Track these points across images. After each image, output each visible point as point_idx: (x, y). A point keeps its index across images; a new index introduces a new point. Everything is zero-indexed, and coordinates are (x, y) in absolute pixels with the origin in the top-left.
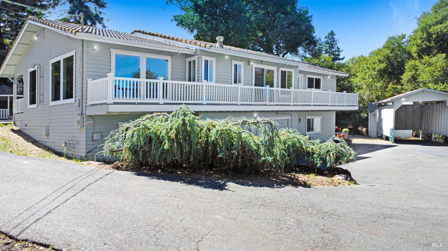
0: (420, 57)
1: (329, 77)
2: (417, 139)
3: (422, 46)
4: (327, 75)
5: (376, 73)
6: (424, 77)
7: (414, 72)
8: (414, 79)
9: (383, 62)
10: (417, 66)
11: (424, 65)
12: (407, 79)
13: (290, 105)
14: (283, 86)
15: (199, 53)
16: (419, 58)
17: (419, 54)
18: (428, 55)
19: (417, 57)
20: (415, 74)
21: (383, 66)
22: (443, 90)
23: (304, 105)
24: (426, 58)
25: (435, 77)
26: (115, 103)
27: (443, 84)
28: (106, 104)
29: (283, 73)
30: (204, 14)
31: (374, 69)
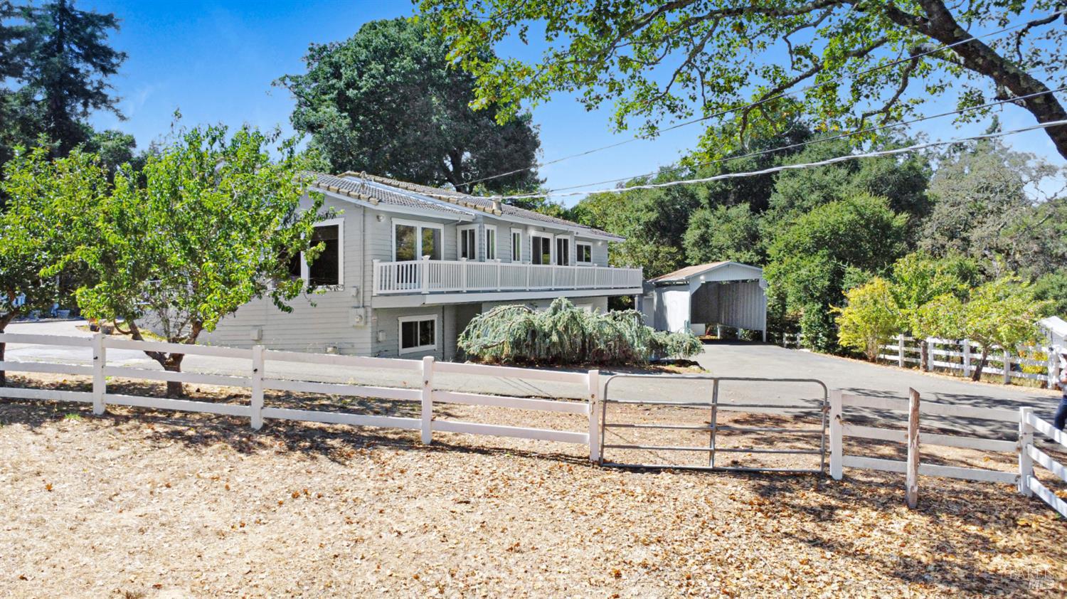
0: (713, 207)
1: (600, 243)
2: (714, 337)
3: (715, 188)
4: (598, 240)
5: (641, 227)
6: (720, 238)
7: (703, 229)
8: (704, 241)
9: (652, 210)
10: (708, 220)
11: (719, 219)
12: (692, 241)
13: (573, 289)
14: (560, 263)
15: (481, 220)
16: (711, 208)
17: (710, 200)
18: (724, 204)
19: (708, 206)
20: (706, 232)
21: (653, 216)
22: (748, 260)
23: (587, 289)
24: (722, 208)
25: (736, 241)
26: (431, 293)
27: (749, 251)
28: (419, 293)
29: (559, 241)
30: (359, 115)
31: (638, 220)
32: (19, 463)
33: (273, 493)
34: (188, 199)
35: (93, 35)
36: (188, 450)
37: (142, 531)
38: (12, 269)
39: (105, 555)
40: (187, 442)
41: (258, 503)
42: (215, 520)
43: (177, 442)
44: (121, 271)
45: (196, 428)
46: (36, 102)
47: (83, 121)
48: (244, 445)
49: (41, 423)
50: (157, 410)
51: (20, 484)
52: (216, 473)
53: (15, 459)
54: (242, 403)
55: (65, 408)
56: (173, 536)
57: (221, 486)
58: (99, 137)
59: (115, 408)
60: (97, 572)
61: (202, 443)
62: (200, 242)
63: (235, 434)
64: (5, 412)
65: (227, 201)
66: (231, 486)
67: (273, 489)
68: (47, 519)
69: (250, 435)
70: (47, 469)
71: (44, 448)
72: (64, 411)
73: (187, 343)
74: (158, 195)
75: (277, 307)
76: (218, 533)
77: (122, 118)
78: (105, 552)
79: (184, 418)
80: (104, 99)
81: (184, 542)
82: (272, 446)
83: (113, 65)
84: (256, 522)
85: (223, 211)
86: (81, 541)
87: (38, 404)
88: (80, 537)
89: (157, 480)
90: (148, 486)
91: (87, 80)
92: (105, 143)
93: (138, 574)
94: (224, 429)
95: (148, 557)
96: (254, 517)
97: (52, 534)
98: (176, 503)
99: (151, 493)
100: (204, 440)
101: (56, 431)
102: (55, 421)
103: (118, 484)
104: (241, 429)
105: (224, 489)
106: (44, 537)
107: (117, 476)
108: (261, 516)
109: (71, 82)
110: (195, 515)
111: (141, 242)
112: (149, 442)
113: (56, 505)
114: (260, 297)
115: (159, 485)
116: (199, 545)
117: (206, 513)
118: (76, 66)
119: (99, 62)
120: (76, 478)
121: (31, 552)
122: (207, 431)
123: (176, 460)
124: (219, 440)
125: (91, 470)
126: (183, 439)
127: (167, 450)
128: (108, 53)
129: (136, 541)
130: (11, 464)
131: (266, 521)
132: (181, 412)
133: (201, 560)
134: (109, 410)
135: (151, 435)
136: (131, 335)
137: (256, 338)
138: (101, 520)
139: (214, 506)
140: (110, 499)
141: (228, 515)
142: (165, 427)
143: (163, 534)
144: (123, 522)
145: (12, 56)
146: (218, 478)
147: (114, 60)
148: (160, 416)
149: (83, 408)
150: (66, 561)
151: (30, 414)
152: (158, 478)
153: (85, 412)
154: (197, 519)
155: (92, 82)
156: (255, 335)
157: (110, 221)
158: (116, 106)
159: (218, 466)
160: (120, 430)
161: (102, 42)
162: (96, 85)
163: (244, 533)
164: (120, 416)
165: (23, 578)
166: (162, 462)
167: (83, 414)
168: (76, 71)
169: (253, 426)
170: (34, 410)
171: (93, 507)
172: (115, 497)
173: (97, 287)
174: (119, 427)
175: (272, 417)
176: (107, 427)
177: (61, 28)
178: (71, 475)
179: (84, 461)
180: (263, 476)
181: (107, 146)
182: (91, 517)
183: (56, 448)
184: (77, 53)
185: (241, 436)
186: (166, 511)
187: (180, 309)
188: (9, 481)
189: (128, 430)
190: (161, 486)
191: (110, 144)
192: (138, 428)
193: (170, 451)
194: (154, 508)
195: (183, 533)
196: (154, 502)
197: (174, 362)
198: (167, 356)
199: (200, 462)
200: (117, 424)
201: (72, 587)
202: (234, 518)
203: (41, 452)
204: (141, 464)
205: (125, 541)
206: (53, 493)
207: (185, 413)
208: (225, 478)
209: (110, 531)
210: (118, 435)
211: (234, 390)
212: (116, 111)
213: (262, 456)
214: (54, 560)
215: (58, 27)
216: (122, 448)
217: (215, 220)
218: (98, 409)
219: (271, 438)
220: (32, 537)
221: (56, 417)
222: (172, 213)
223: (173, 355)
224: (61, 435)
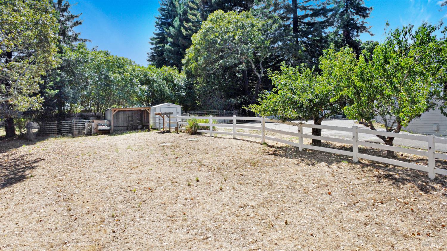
32: (320, 180)
33: (439, 219)
34: (393, 62)
35: (359, 4)
36: (394, 185)
37: (366, 225)
38: (321, 99)
39: (346, 233)
40: (394, 181)
41: (429, 223)
42: (404, 227)
43: (389, 180)
44: (363, 98)
45: (399, 174)
46: (340, 35)
47: (358, 39)
48: (423, 187)
49: (332, 163)
50: (381, 163)
51: (320, 189)
52: (407, 200)
53: (319, 178)
54: (425, 164)
55: (342, 158)
56: (380, 231)
57: (409, 208)
58: (364, 44)
59: (362, 160)
60: (342, 241)
61: (401, 182)
62: (399, 83)
63: (419, 180)
64: (320, 157)
65: (411, 61)
66: (414, 209)
67: (439, 216)
68: (326, 209)
69: (427, 182)
70: (331, 185)
71: (331, 175)
72: (341, 159)
73: (395, 132)
74: (378, 62)
75: (443, 114)
76: (404, 236)
77: (372, 35)
78: (348, 231)
79: (394, 168)
80: (364, 28)
81: (385, 236)
82: (440, 190)
83: (367, 14)
84: (427, 235)
85: (410, 67)
86: (338, 223)
87: (332, 154)
88: (338, 221)
89: (377, 199)
90: (372, 201)
91: (357, 22)
92: (367, 46)
93: (360, 248)
94: (414, 176)
95: (366, 240)
96: (426, 231)
97: (327, 216)
98: (385, 213)
99: (373, 205)
100: (403, 181)
101: (337, 168)
102: (337, 163)
103: (359, 197)
104: (423, 178)
105: (410, 210)
106: (324, 217)
107: (359, 193)
108: (431, 231)
109: (352, 24)
110: (393, 221)
111: (371, 85)
112: (376, 178)
113: (331, 202)
114: (434, 110)
115: (377, 202)
116: (392, 239)
117: (399, 222)
118: (353, 17)
119: (361, 14)
120: (342, 191)
121: (317, 223)
122: (405, 177)
123: (387, 190)
124: (410, 182)
125: (348, 188)
126: (392, 179)
127: (383, 183)
128: (365, 9)
129: (362, 229)
130: (317, 180)
131: (433, 236)
132: (393, 165)
133: (393, 249)
134: (360, 160)
135: (377, 175)
136: (370, 127)
137: (436, 130)
138: (348, 214)
139: (404, 219)
140: (354, 204)
141: (411, 226)
142: (384, 172)
143: (376, 229)
144: (358, 218)
145: (330, 19)
146: (408, 204)
147: (367, 12)
148: (382, 166)
149: (349, 158)
150: (330, 231)
151: (328, 159)
152: (378, 197)
153: (350, 161)
154: (394, 225)
155: (359, 23)
156: (435, 128)
157: (357, 77)
158: (369, 30)
159: (408, 197)
160: (363, 171)
161: (362, 6)
162: (361, 23)
163: (419, 239)
164: (365, 164)
165: (312, 235)
166: (380, 190)
167: (349, 161)
168: (353, 19)
169: (429, 177)
170: (330, 157)
171: (346, 207)
172: (356, 204)
173: (352, 106)
174: (363, 169)
175: (441, 174)
176: (358, 168)
177: (347, 4)
178: (340, 189)
179: (346, 183)
180: (434, 207)
181: (367, 47)
182: (344, 212)
183: (335, 176)
184: (353, 12)
185: (422, 182)
186: (379, 216)
187: (391, 116)
188: (315, 187)
189: (367, 171)
190: (379, 202)
191: (368, 46)
192: (372, 171)
193: (385, 184)
194: (373, 213)
195: (386, 231)
196: (374, 210)
197: (389, 141)
198: (386, 137)
199: (399, 192)
200: (363, 167)
201: (330, 246)
202: (414, 228)
203: (329, 176)
204: (370, 189)
205: (357, 228)
206: (331, 196)
207: (395, 166)
208: (411, 204)
209: (351, 221)
210: (362, 173)
211: (421, 157)
212: (369, 32)
213: (434, 194)
214: (325, 229)
215: (346, 4)
216: (363, 179)
217: (406, 71)
218: (356, 160)
219: (440, 185)
220: (319, 216)
221: (338, 161)
222: (385, 70)
223: (389, 137)
224: (339, 170)
